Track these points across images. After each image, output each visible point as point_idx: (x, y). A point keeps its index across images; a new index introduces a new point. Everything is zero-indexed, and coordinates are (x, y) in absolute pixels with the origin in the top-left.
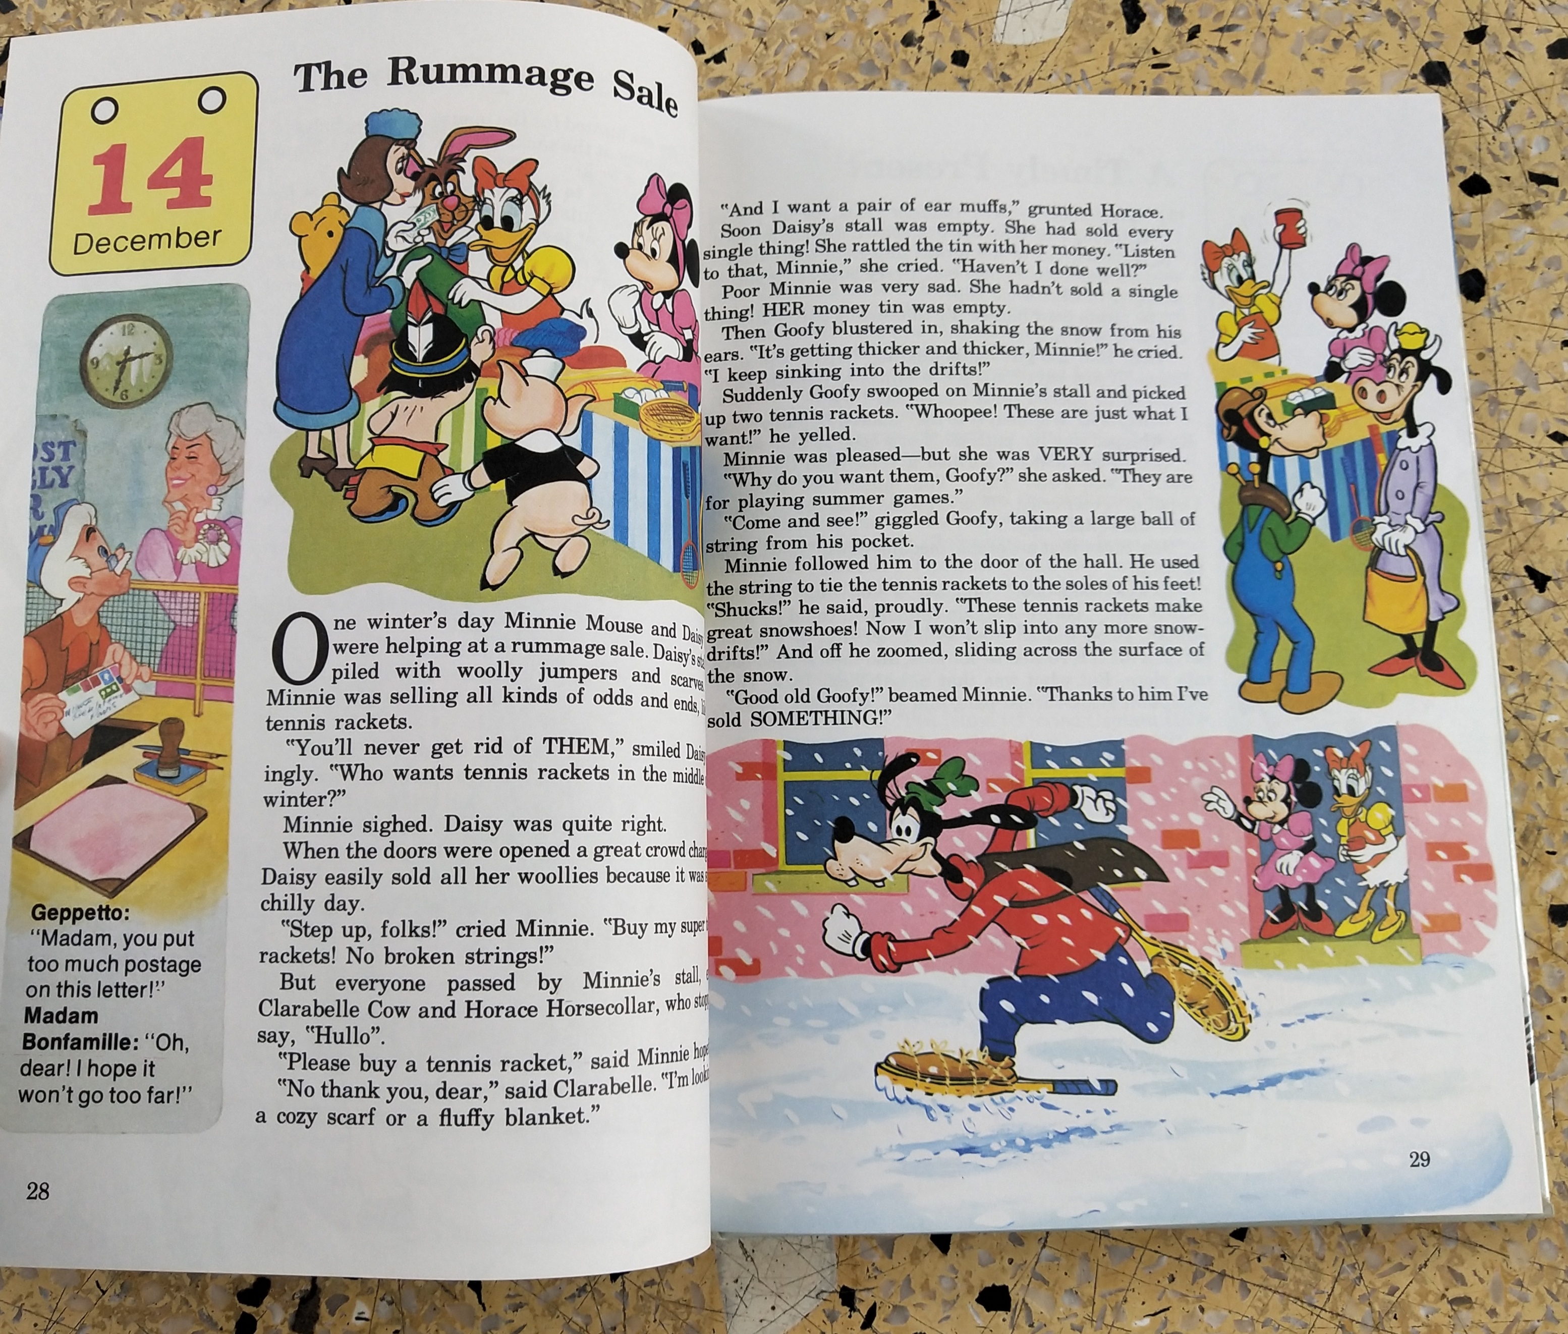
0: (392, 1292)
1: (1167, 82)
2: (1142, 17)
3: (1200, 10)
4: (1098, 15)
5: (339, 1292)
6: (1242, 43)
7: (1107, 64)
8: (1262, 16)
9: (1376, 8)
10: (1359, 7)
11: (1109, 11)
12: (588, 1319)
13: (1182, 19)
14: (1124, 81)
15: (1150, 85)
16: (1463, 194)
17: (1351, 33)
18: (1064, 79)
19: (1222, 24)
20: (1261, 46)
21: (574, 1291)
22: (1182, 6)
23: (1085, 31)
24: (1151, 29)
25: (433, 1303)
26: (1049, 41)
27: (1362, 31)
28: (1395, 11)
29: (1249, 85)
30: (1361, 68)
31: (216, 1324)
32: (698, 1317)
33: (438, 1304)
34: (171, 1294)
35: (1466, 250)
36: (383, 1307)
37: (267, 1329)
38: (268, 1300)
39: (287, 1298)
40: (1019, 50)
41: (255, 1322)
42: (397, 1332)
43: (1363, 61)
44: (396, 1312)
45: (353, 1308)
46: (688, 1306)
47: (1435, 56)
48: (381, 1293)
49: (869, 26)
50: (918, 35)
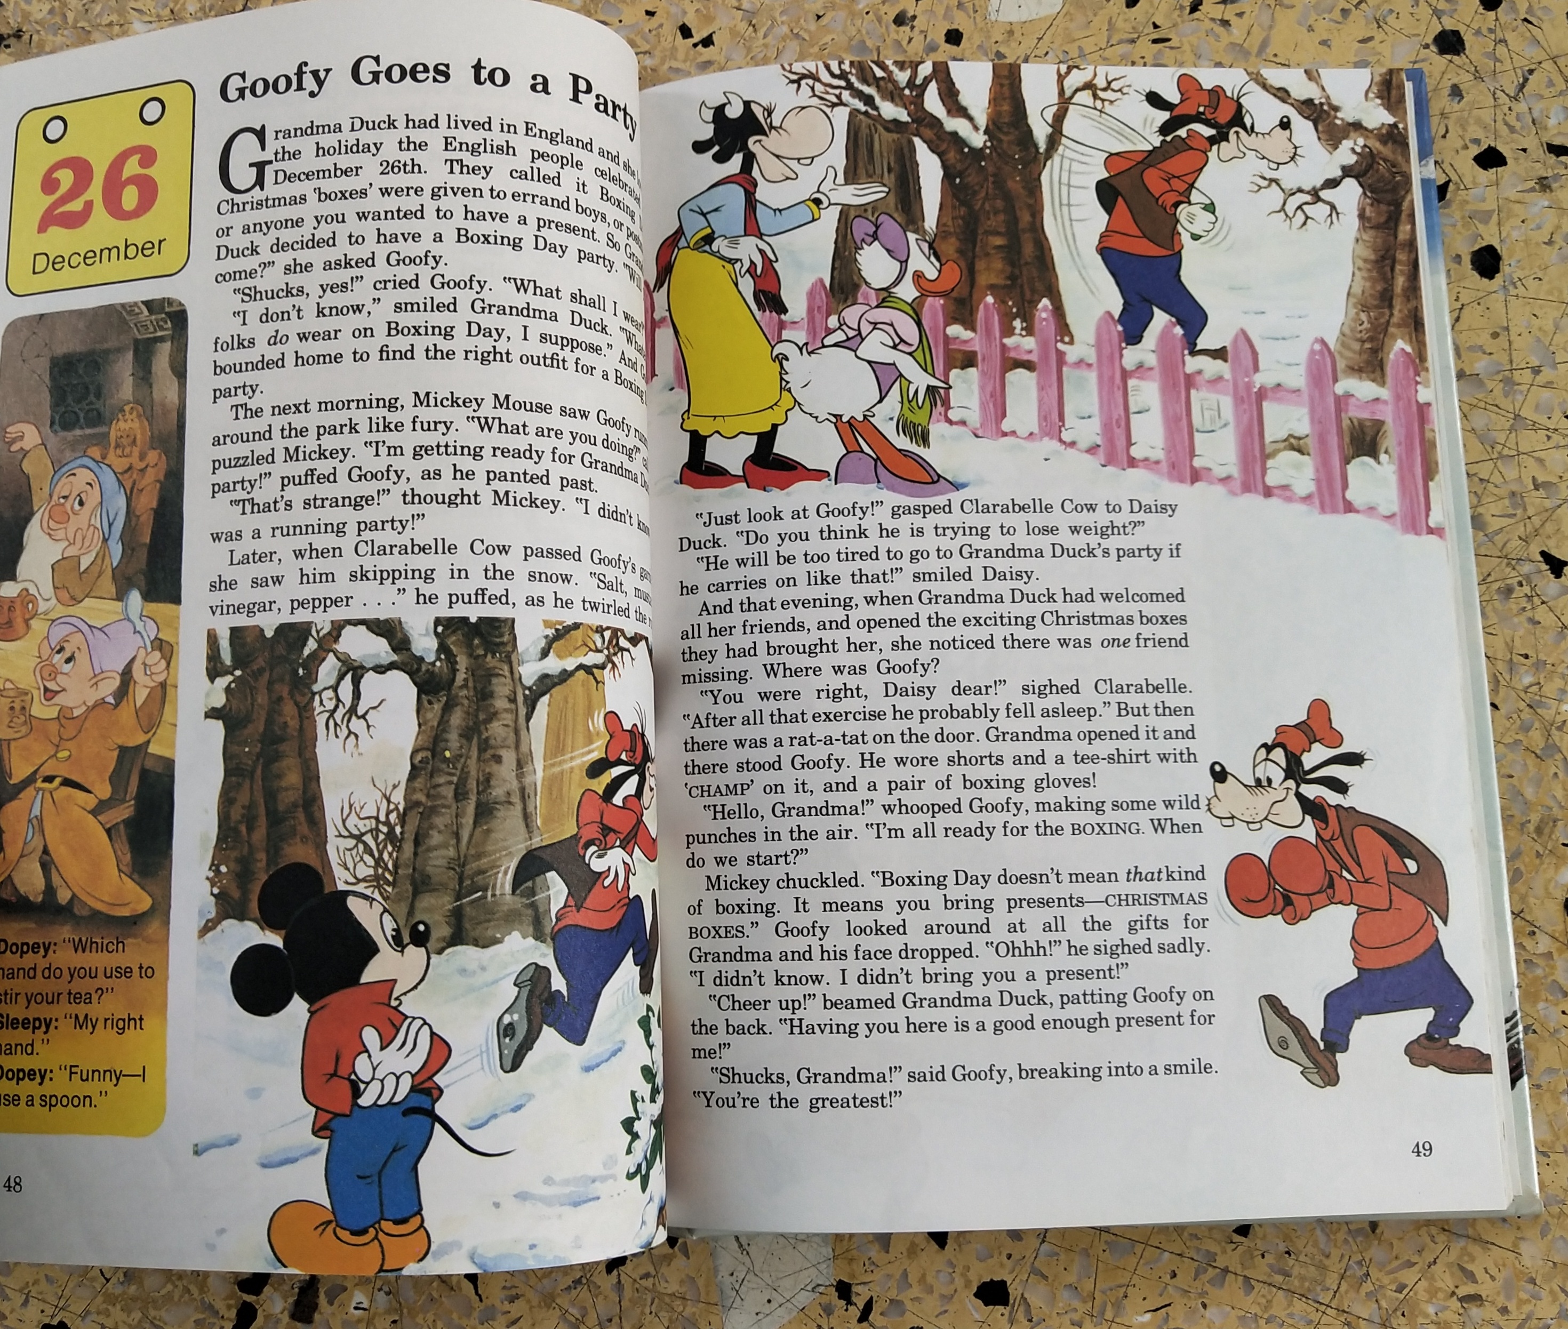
0: (389, 1283)
1: (1167, 54)
6: (1246, 15)
7: (1106, 39)
12: (583, 1310)
14: (1124, 55)
15: (1148, 58)
16: (1476, 167)
17: (1360, 3)
18: (1062, 57)
20: (1265, 17)
21: (571, 1281)
23: (1083, 7)
24: (1151, 2)
25: (430, 1294)
26: (1046, 18)
29: (1253, 59)
30: (1371, 39)
31: (218, 1312)
32: (694, 1309)
33: (435, 1294)
34: (173, 1283)
35: (1480, 226)
36: (381, 1297)
37: (267, 1317)
38: (267, 1290)
39: (286, 1287)
40: (1015, 28)
41: (256, 1311)
42: (394, 1322)
43: (1372, 31)
44: (394, 1303)
45: (351, 1297)
46: (684, 1298)
47: (1449, 24)
48: (379, 1284)
49: (861, 6)
50: (910, 14)
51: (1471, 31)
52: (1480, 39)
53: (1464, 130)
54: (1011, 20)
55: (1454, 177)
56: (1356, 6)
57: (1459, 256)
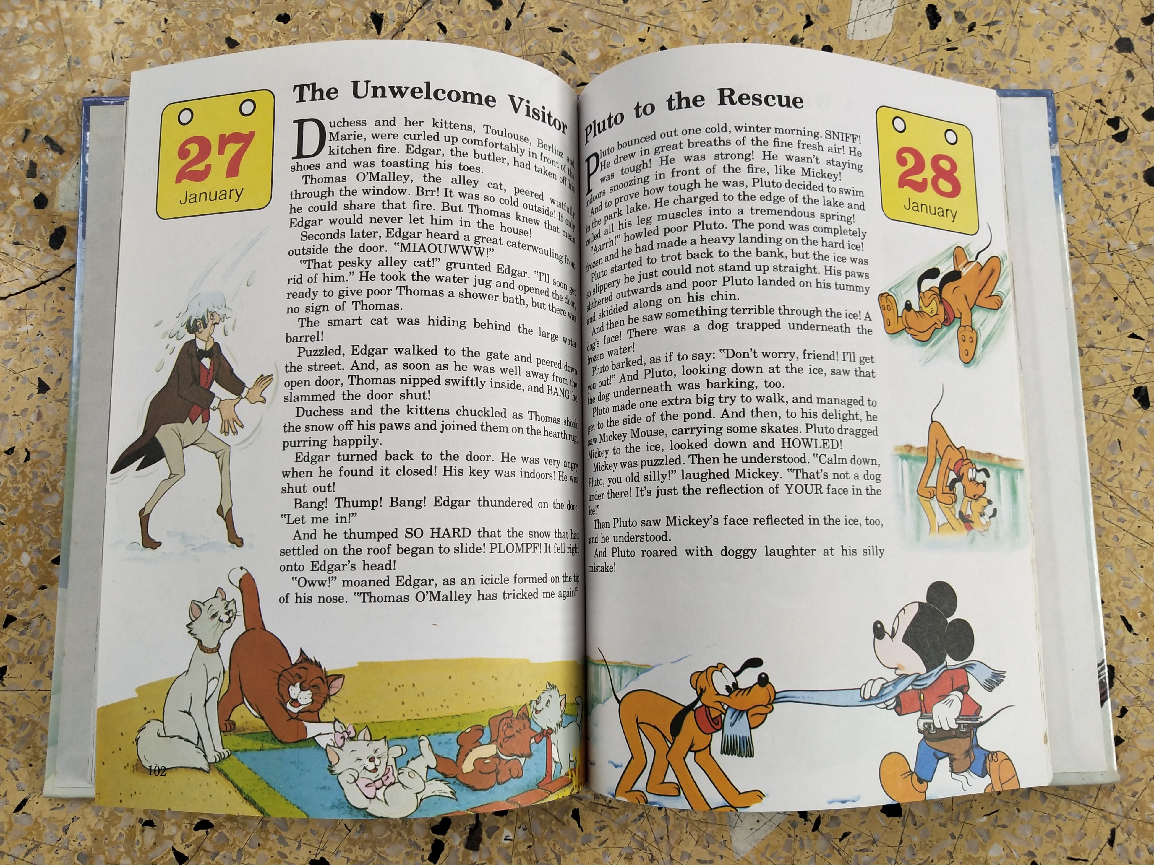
0: (525, 823)
1: (957, 59)
2: (939, 19)
3: (975, 12)
4: (912, 19)
5: (494, 824)
6: (1002, 33)
7: (918, 49)
8: (1014, 14)
9: (1085, 5)
10: (1075, 6)
11: (919, 16)
12: (646, 833)
13: (964, 19)
14: (930, 60)
15: (946, 61)
16: (1144, 120)
17: (1070, 23)
18: (893, 60)
19: (989, 21)
20: (1014, 33)
21: (636, 817)
22: (963, 10)
23: (904, 29)
24: (945, 26)
25: (551, 828)
26: (883, 36)
27: (1077, 21)
28: (1097, 7)
29: (1007, 58)
30: (1077, 44)
31: (420, 847)
32: (713, 829)
33: (554, 828)
34: (391, 830)
35: (1147, 155)
36: (520, 832)
37: (450, 848)
38: (450, 831)
39: (462, 829)
40: (863, 43)
41: (443, 844)
42: (530, 847)
43: (1078, 39)
44: (529, 835)
45: (502, 833)
46: (706, 823)
47: (1123, 34)
48: (519, 824)
49: (770, 33)
50: (800, 37)
51: (1137, 38)
52: (1143, 43)
53: (1136, 97)
54: (861, 39)
55: (1131, 126)
56: (1068, 25)
57: (1136, 174)
